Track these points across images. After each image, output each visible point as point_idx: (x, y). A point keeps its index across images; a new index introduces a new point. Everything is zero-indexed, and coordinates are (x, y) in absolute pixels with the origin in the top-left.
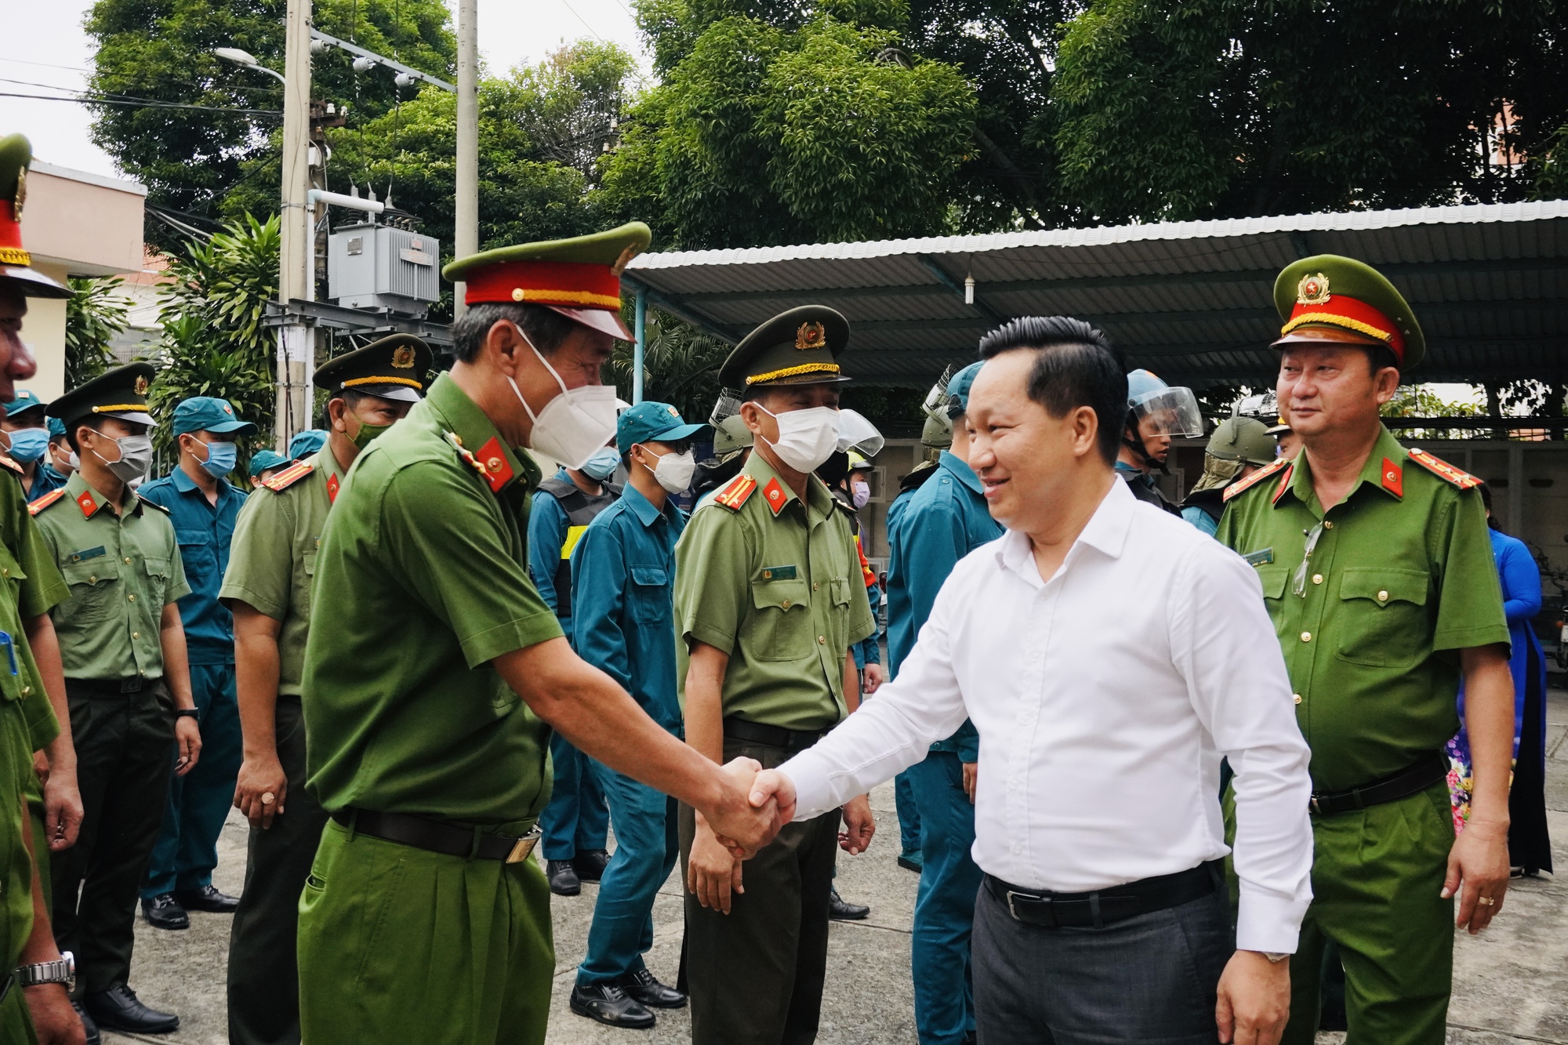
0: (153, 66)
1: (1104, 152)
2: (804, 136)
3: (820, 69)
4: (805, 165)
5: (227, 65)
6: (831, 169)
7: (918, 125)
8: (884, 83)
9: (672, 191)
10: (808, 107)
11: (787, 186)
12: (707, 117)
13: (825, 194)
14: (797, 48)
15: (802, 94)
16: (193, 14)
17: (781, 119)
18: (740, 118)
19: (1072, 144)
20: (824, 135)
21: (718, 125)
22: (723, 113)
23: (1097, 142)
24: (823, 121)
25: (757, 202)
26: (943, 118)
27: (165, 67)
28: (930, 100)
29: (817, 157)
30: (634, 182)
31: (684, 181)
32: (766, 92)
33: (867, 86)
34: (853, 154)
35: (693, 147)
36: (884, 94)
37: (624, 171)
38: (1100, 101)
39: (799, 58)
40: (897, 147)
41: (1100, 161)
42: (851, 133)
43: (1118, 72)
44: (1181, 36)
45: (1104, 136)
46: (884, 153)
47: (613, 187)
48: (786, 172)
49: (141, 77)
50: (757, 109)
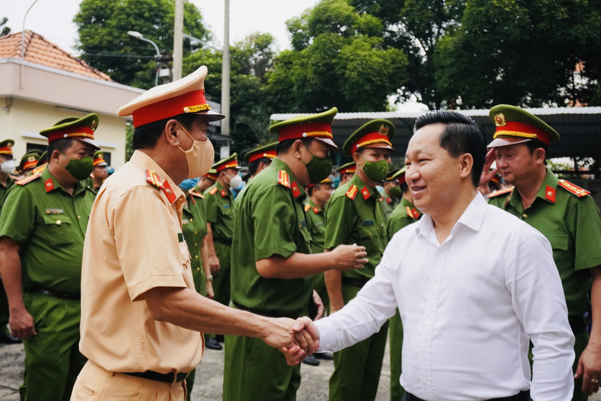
0: (106, 37)
1: (452, 81)
2: (354, 74)
3: (359, 52)
4: (353, 84)
5: (132, 38)
6: (362, 85)
7: (390, 71)
8: (380, 57)
9: (298, 88)
10: (355, 64)
11: (345, 90)
12: (319, 67)
13: (358, 93)
14: (349, 43)
15: (352, 60)
16: (120, 20)
17: (345, 68)
18: (330, 67)
19: (440, 78)
20: (360, 74)
21: (322, 69)
22: (324, 65)
23: (449, 77)
24: (360, 69)
25: (332, 94)
26: (397, 68)
27: (110, 38)
28: (393, 62)
29: (358, 81)
30: (280, 83)
31: (304, 85)
32: (340, 58)
33: (375, 59)
34: (369, 80)
35: (310, 75)
36: (381, 60)
37: (276, 79)
38: (452, 65)
39: (352, 48)
40: (384, 79)
41: (451, 84)
42: (369, 74)
43: (459, 56)
44: (481, 46)
45: (452, 76)
46: (380, 81)
47: (272, 84)
48: (345, 86)
49: (101, 42)
50: (336, 64)
